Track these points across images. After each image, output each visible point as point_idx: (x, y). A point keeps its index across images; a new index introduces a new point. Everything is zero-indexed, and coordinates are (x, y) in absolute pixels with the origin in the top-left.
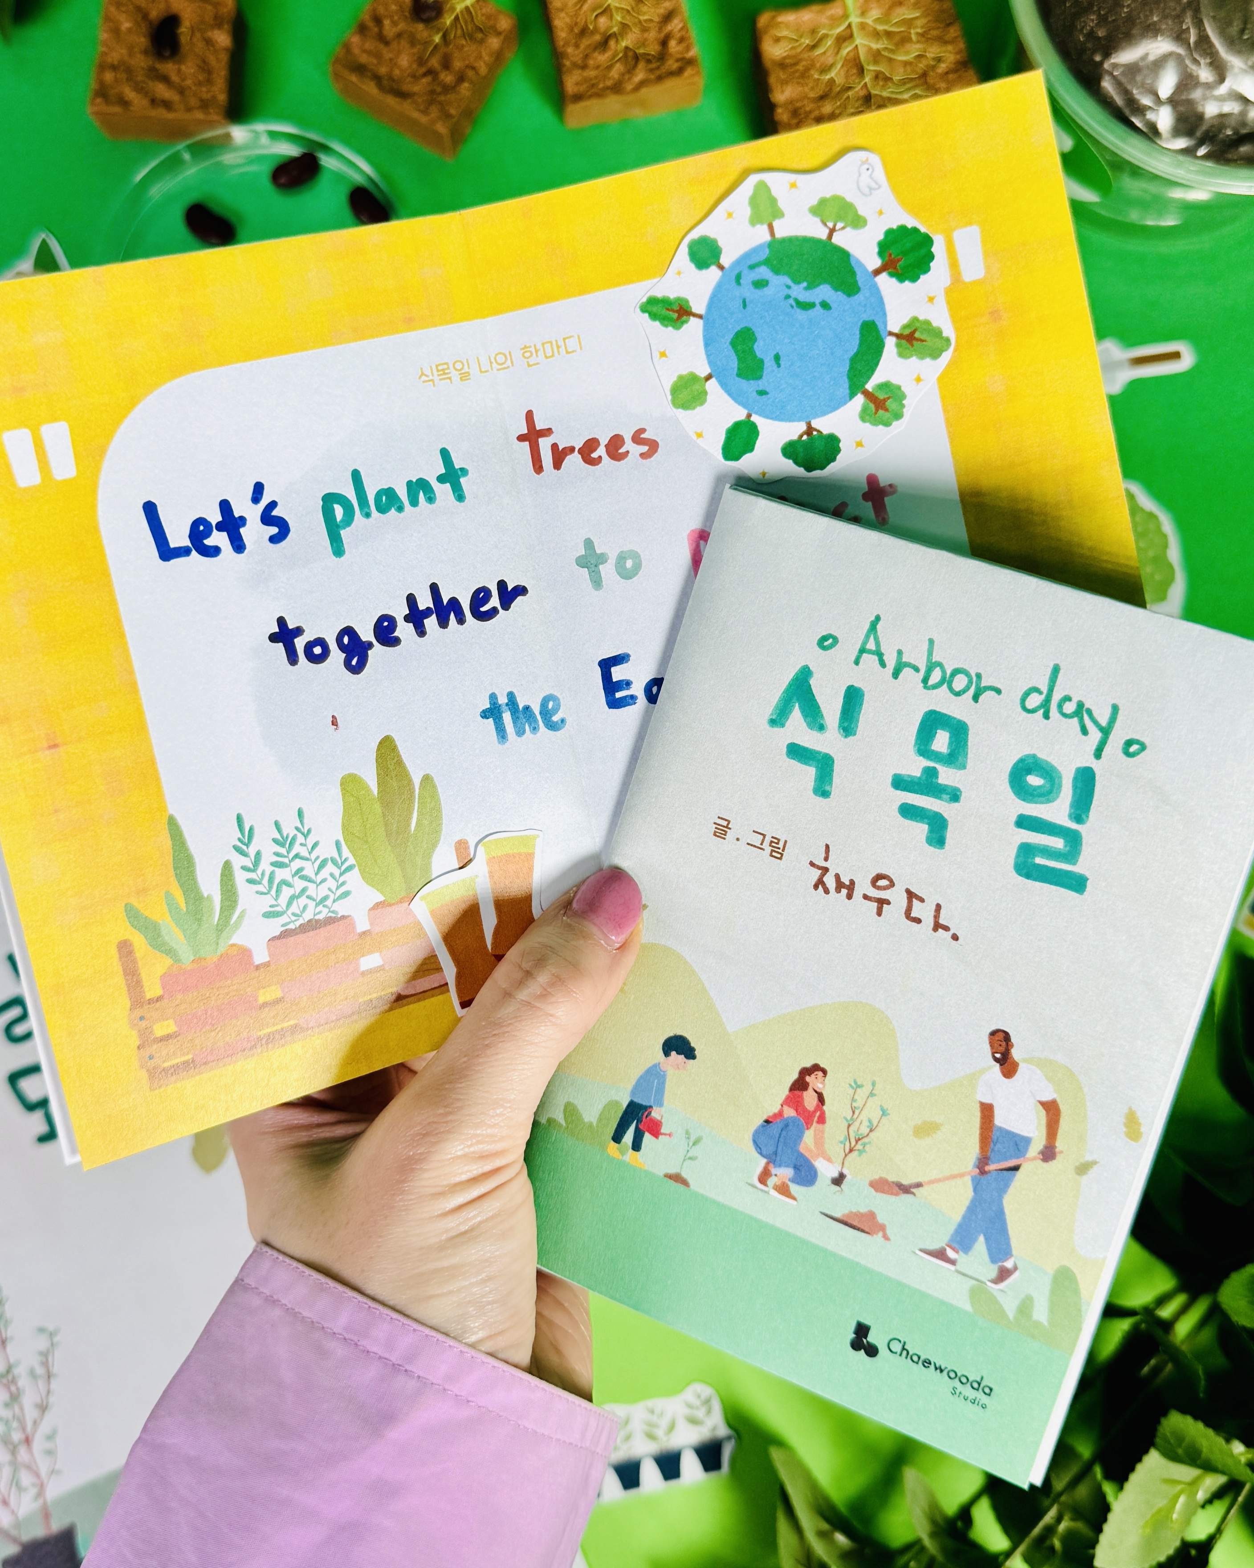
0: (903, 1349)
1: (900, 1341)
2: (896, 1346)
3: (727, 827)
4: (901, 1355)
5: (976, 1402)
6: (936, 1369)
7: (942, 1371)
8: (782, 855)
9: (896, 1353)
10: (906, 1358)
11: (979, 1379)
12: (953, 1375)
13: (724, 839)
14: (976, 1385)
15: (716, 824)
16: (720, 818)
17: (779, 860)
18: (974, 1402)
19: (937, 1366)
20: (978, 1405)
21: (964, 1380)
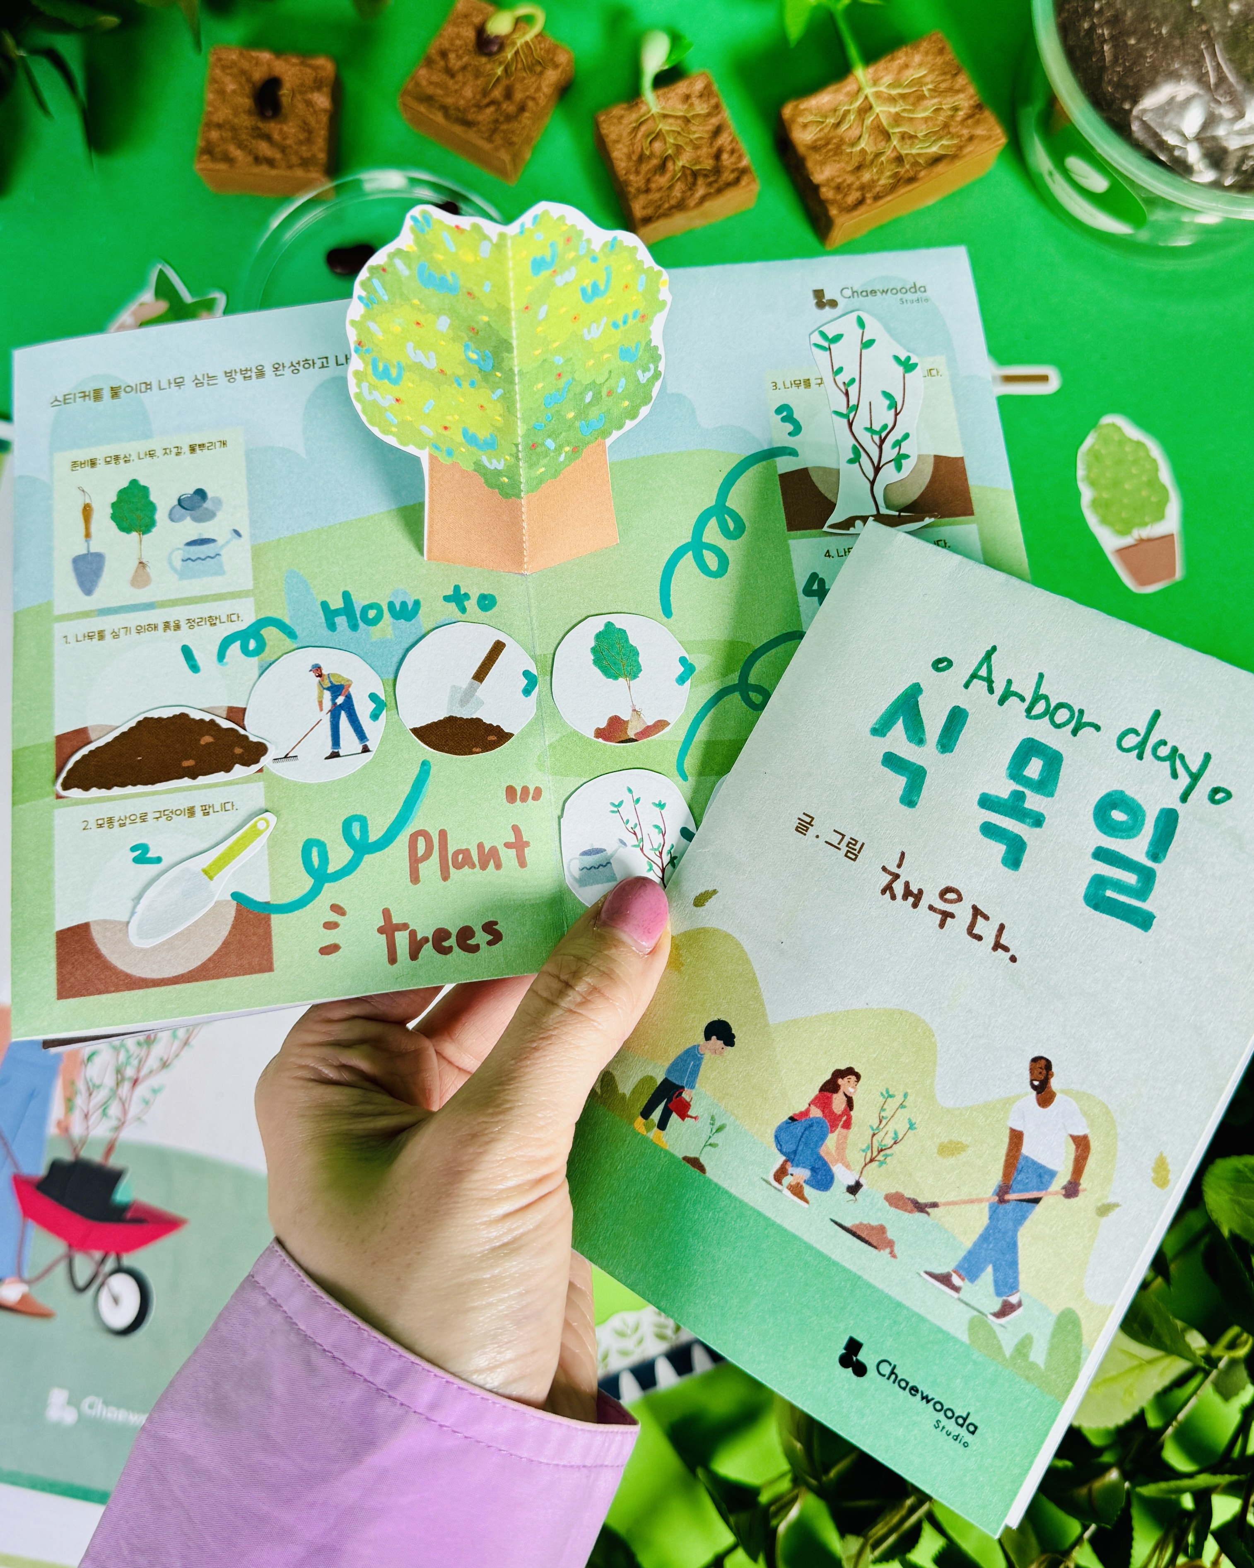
0: (892, 1373)
1: (890, 1364)
2: (886, 1369)
3: (810, 824)
4: (888, 1378)
5: (959, 1440)
7: (928, 1401)
8: (856, 856)
9: (884, 1376)
10: (894, 1382)
11: (964, 1415)
12: (939, 1407)
13: (805, 835)
14: (960, 1421)
15: (799, 819)
16: (804, 814)
17: (852, 862)
18: (956, 1438)
19: (924, 1395)
20: (960, 1442)
21: (949, 1414)
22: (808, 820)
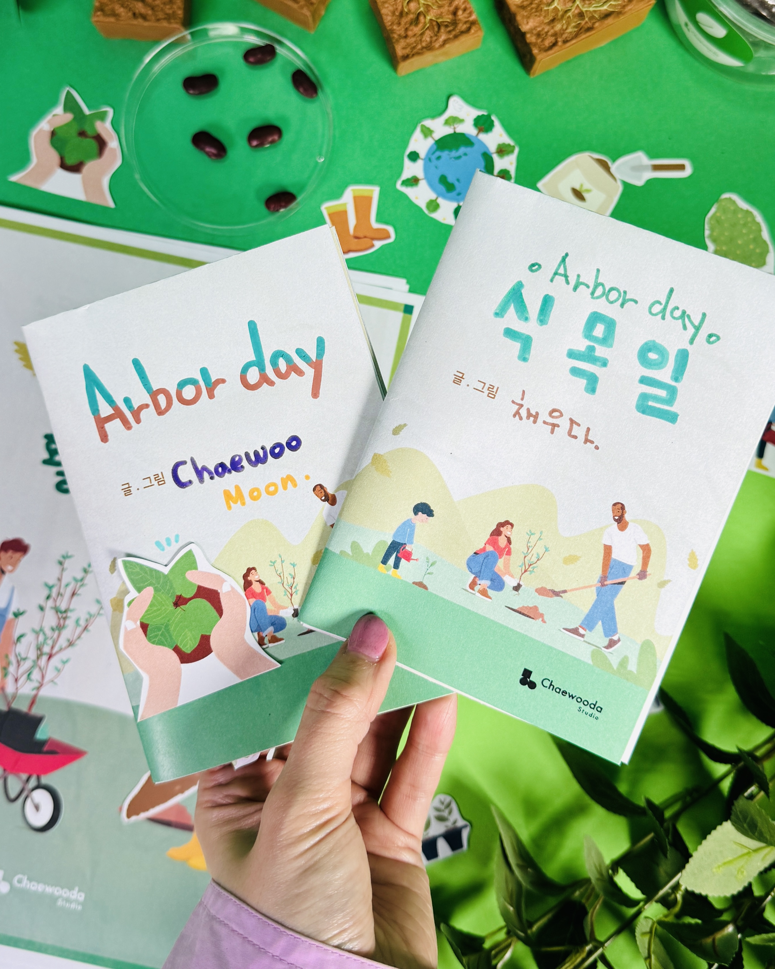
0: (551, 685)
1: (549, 681)
2: (547, 683)
3: (462, 378)
4: (549, 688)
6: (570, 696)
7: (573, 698)
8: (495, 396)
9: (547, 687)
10: (553, 690)
11: (594, 703)
12: (580, 700)
13: (460, 385)
14: (592, 706)
15: (455, 375)
16: (457, 371)
17: (493, 399)
18: (591, 715)
19: (570, 695)
20: (593, 717)
21: (586, 703)
22: (461, 375)
